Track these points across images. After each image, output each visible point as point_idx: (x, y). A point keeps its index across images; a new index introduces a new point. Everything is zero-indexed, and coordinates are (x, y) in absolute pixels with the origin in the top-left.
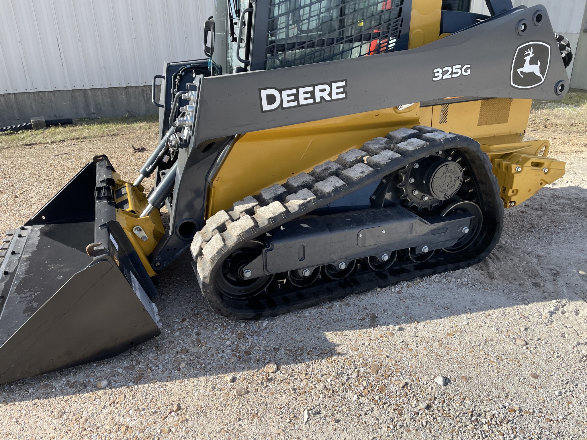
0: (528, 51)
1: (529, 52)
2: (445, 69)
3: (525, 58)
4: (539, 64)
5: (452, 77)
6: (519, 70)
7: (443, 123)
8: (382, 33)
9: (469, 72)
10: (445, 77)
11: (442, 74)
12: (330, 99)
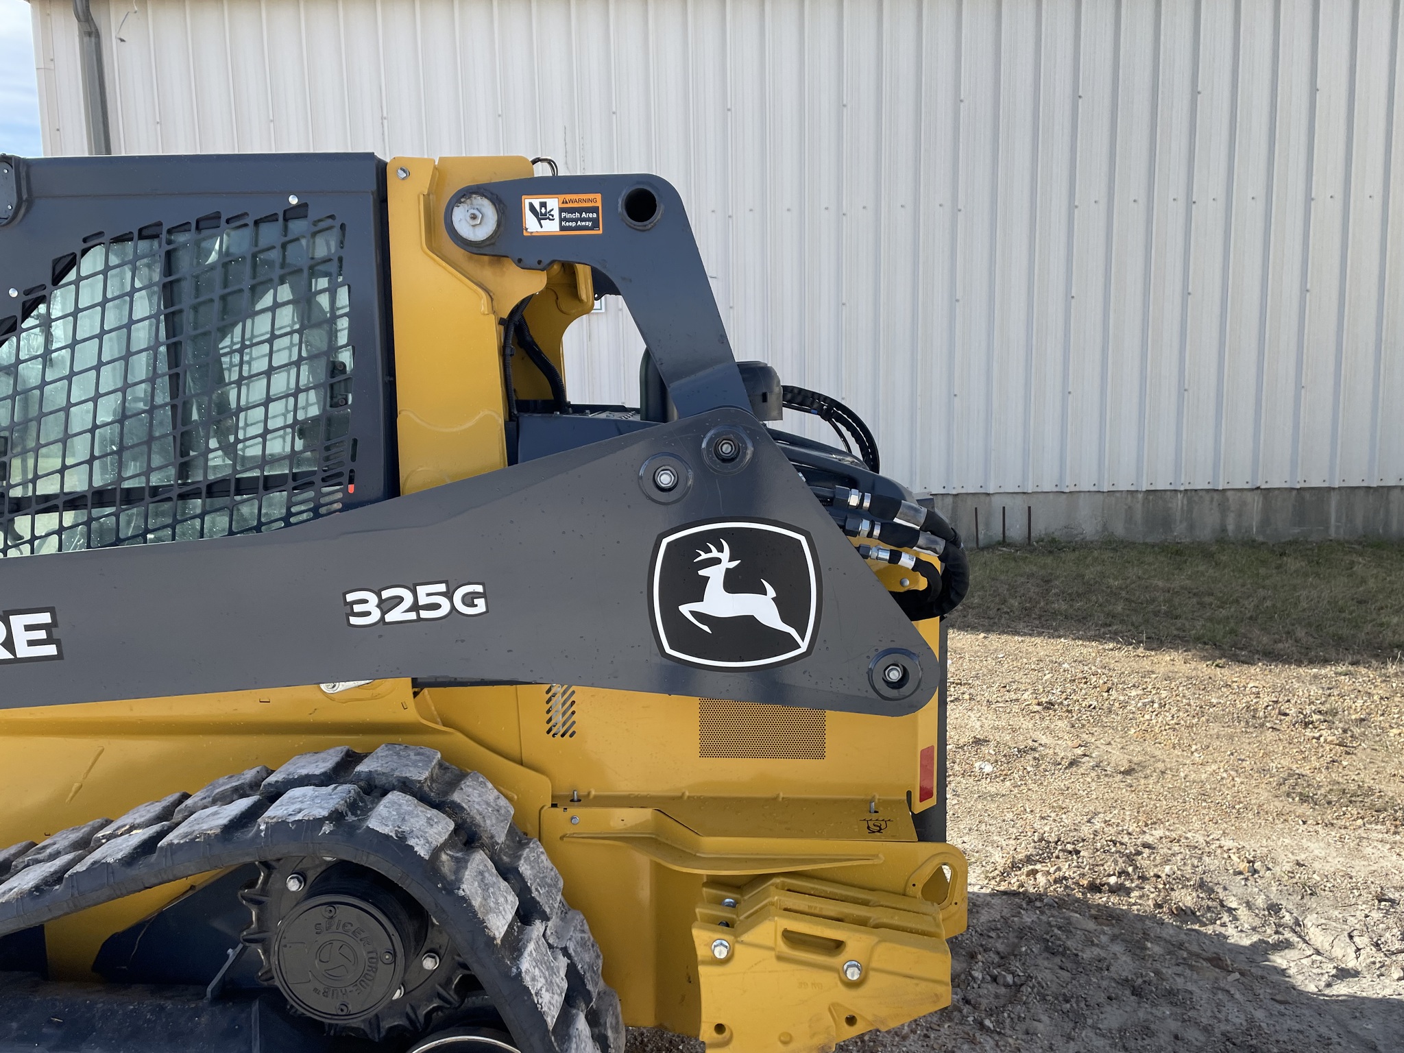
0: (708, 551)
1: (715, 553)
2: (386, 594)
3: (701, 573)
4: (771, 592)
5: (419, 619)
6: (685, 609)
7: (563, 735)
8: (295, 476)
9: (481, 605)
10: (394, 616)
11: (378, 606)
12: (12, 657)
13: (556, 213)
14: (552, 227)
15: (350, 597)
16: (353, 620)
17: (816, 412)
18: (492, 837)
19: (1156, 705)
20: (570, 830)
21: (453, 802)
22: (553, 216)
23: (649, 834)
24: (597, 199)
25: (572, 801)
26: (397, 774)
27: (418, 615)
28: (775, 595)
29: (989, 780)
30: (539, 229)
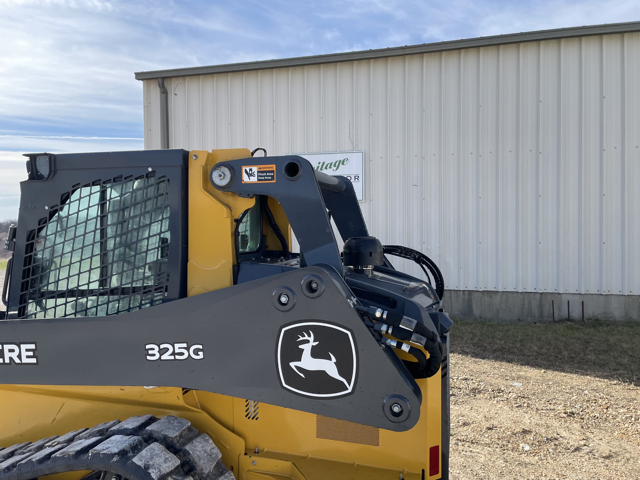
0: (304, 336)
1: (306, 337)
2: (162, 346)
3: (300, 347)
4: (334, 359)
5: (175, 359)
6: (293, 365)
7: (253, 419)
8: (145, 287)
9: (201, 355)
10: (164, 357)
11: (158, 352)
12: (21, 362)
13: (256, 173)
14: (254, 179)
15: (148, 347)
16: (149, 358)
17: (413, 259)
18: (202, 470)
19: (633, 419)
20: (252, 467)
21: (186, 450)
22: (255, 175)
23: (288, 475)
24: (273, 167)
25: (255, 452)
26: (163, 432)
27: (175, 357)
28: (336, 361)
29: (526, 454)
30: (249, 180)
